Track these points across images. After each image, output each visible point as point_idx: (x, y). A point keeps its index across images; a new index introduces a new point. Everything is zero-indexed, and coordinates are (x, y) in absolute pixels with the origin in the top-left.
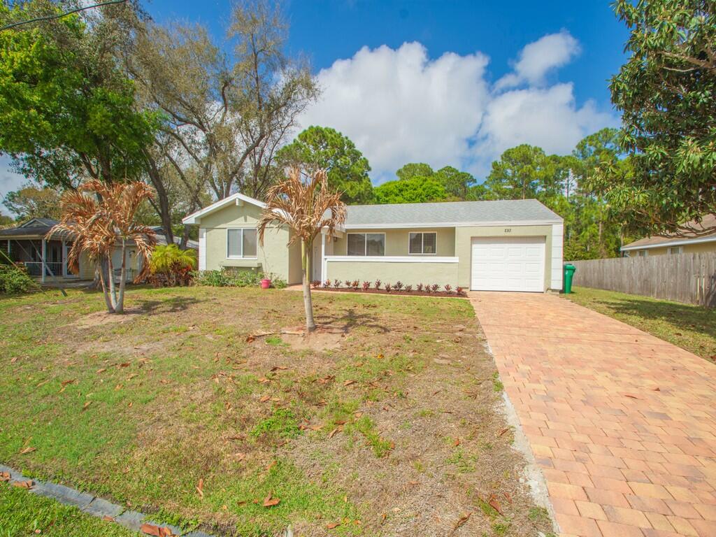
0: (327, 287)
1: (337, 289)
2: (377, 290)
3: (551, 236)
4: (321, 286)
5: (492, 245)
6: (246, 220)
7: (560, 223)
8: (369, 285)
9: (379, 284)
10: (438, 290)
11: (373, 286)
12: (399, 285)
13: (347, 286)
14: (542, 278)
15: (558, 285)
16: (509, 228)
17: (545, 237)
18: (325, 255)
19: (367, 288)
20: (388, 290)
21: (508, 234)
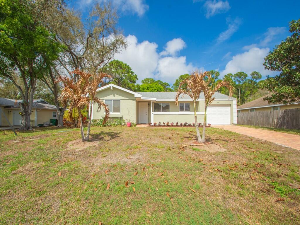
0: (155, 125)
1: (160, 126)
2: (177, 126)
3: (233, 104)
4: (153, 124)
5: (213, 108)
6: (114, 96)
7: (235, 100)
8: (173, 124)
9: (177, 123)
10: (201, 125)
11: (175, 124)
12: (186, 123)
13: (163, 125)
14: (230, 120)
15: (236, 122)
16: (219, 101)
17: (230, 105)
18: (152, 111)
19: (172, 125)
20: (181, 125)
21: (218, 104)
